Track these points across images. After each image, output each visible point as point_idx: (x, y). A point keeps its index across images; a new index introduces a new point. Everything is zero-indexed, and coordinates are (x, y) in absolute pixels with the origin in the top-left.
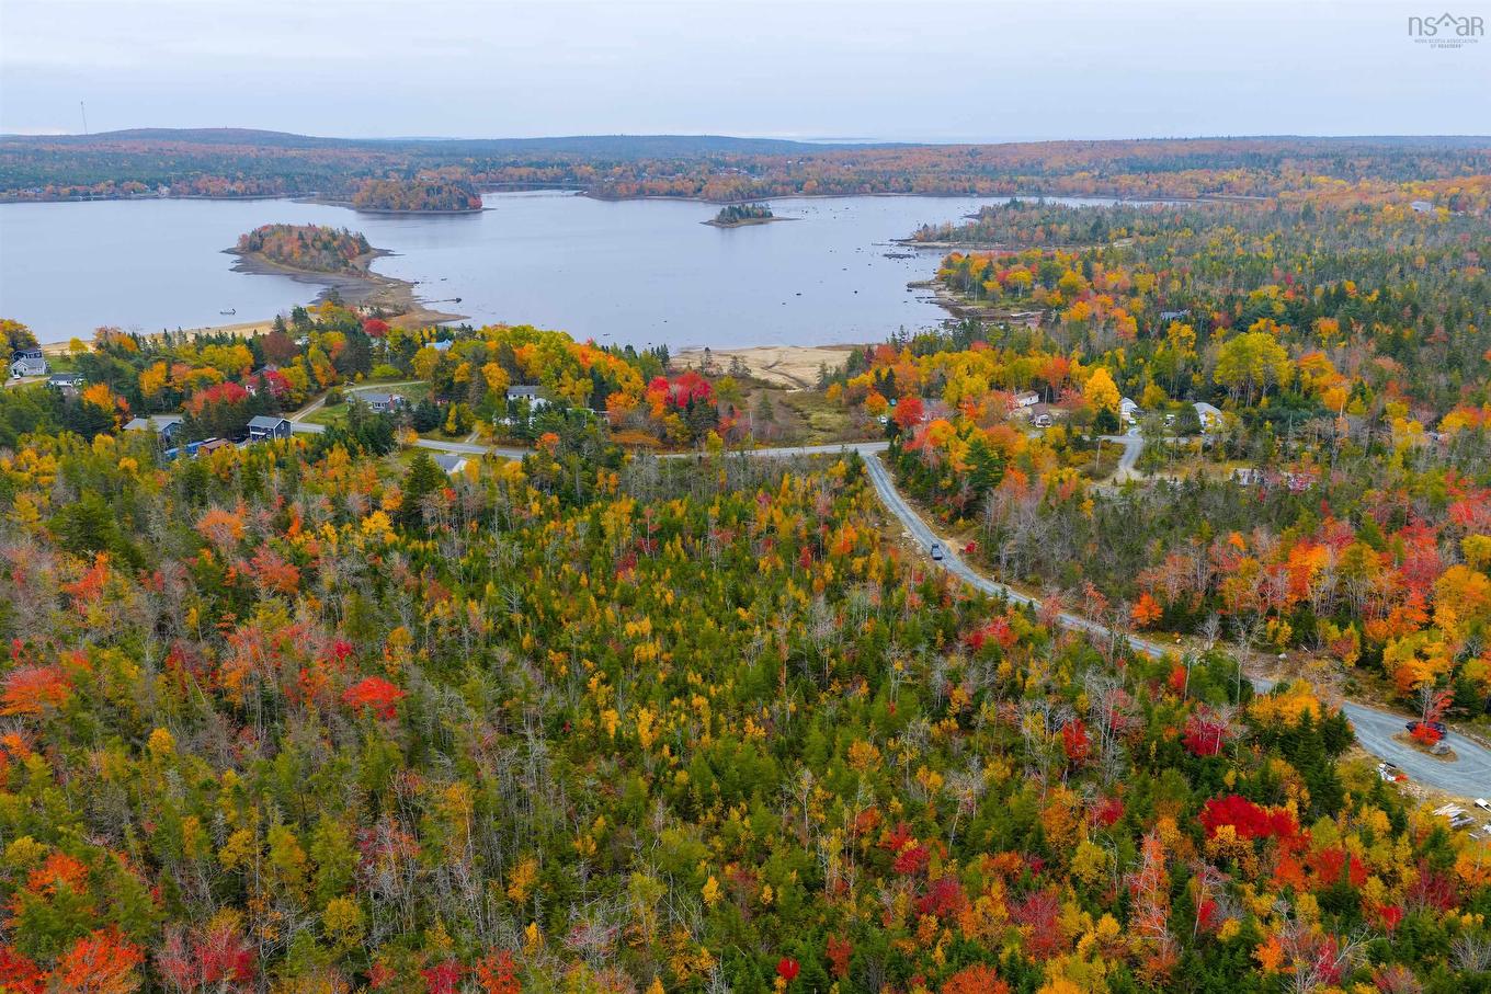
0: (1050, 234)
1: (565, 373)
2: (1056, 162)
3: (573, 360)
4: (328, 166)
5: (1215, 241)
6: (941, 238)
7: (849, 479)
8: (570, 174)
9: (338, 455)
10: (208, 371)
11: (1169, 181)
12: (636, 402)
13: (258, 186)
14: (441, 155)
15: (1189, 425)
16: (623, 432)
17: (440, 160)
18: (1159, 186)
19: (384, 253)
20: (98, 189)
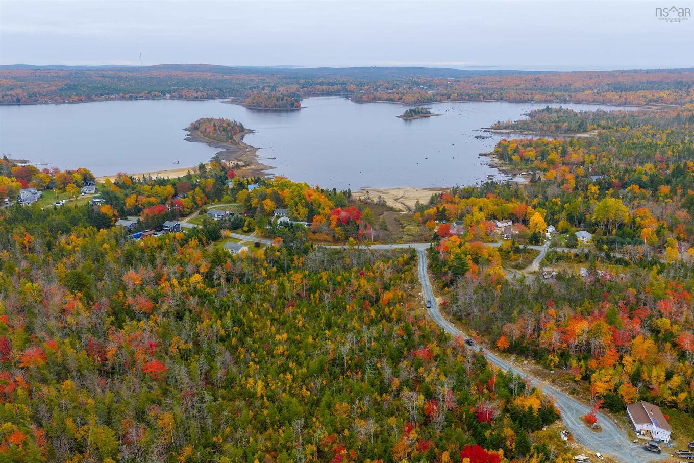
0: (558, 127)
1: (299, 204)
2: (578, 85)
3: (303, 198)
4: (239, 84)
5: (639, 134)
6: (505, 128)
7: (407, 263)
8: (345, 89)
9: (193, 242)
10: (152, 199)
11: (631, 96)
12: (325, 220)
13: (207, 94)
14: (290, 78)
15: (572, 243)
16: (317, 234)
17: (289, 80)
18: (626, 99)
19: (251, 131)
20: (141, 95)
